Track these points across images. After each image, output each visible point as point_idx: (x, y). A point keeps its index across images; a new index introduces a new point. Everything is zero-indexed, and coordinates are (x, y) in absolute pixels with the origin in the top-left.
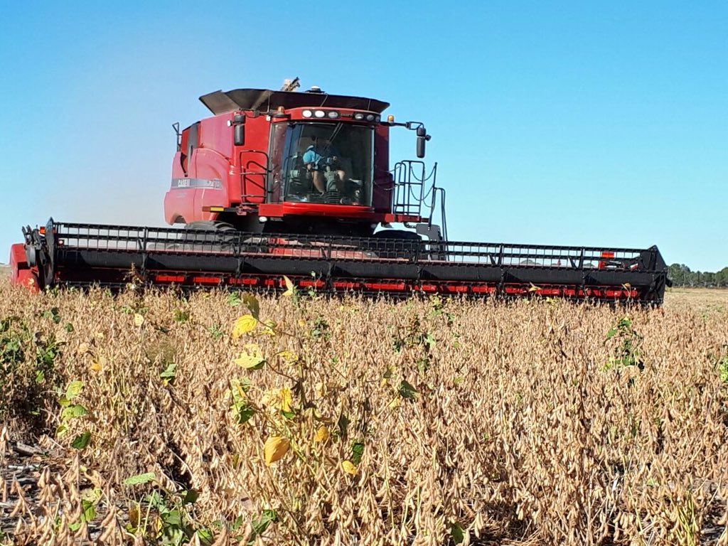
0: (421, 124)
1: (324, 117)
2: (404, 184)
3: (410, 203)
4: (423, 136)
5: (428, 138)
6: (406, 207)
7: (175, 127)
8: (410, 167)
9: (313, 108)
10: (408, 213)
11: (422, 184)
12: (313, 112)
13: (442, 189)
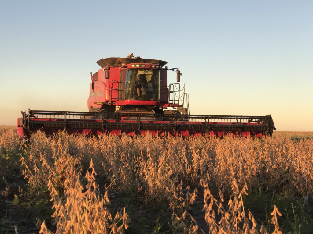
0: (178, 69)
1: (139, 67)
2: (173, 92)
3: (175, 99)
4: (179, 74)
5: (181, 74)
6: (174, 101)
7: (91, 73)
8: (175, 86)
9: (135, 64)
10: (174, 103)
11: (179, 92)
12: (135, 65)
13: (187, 94)
